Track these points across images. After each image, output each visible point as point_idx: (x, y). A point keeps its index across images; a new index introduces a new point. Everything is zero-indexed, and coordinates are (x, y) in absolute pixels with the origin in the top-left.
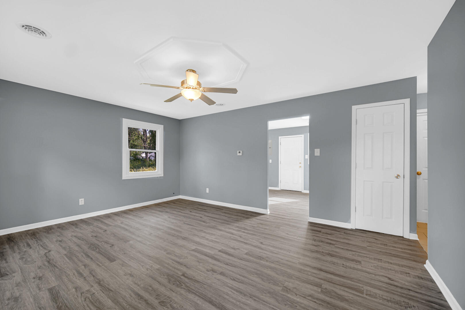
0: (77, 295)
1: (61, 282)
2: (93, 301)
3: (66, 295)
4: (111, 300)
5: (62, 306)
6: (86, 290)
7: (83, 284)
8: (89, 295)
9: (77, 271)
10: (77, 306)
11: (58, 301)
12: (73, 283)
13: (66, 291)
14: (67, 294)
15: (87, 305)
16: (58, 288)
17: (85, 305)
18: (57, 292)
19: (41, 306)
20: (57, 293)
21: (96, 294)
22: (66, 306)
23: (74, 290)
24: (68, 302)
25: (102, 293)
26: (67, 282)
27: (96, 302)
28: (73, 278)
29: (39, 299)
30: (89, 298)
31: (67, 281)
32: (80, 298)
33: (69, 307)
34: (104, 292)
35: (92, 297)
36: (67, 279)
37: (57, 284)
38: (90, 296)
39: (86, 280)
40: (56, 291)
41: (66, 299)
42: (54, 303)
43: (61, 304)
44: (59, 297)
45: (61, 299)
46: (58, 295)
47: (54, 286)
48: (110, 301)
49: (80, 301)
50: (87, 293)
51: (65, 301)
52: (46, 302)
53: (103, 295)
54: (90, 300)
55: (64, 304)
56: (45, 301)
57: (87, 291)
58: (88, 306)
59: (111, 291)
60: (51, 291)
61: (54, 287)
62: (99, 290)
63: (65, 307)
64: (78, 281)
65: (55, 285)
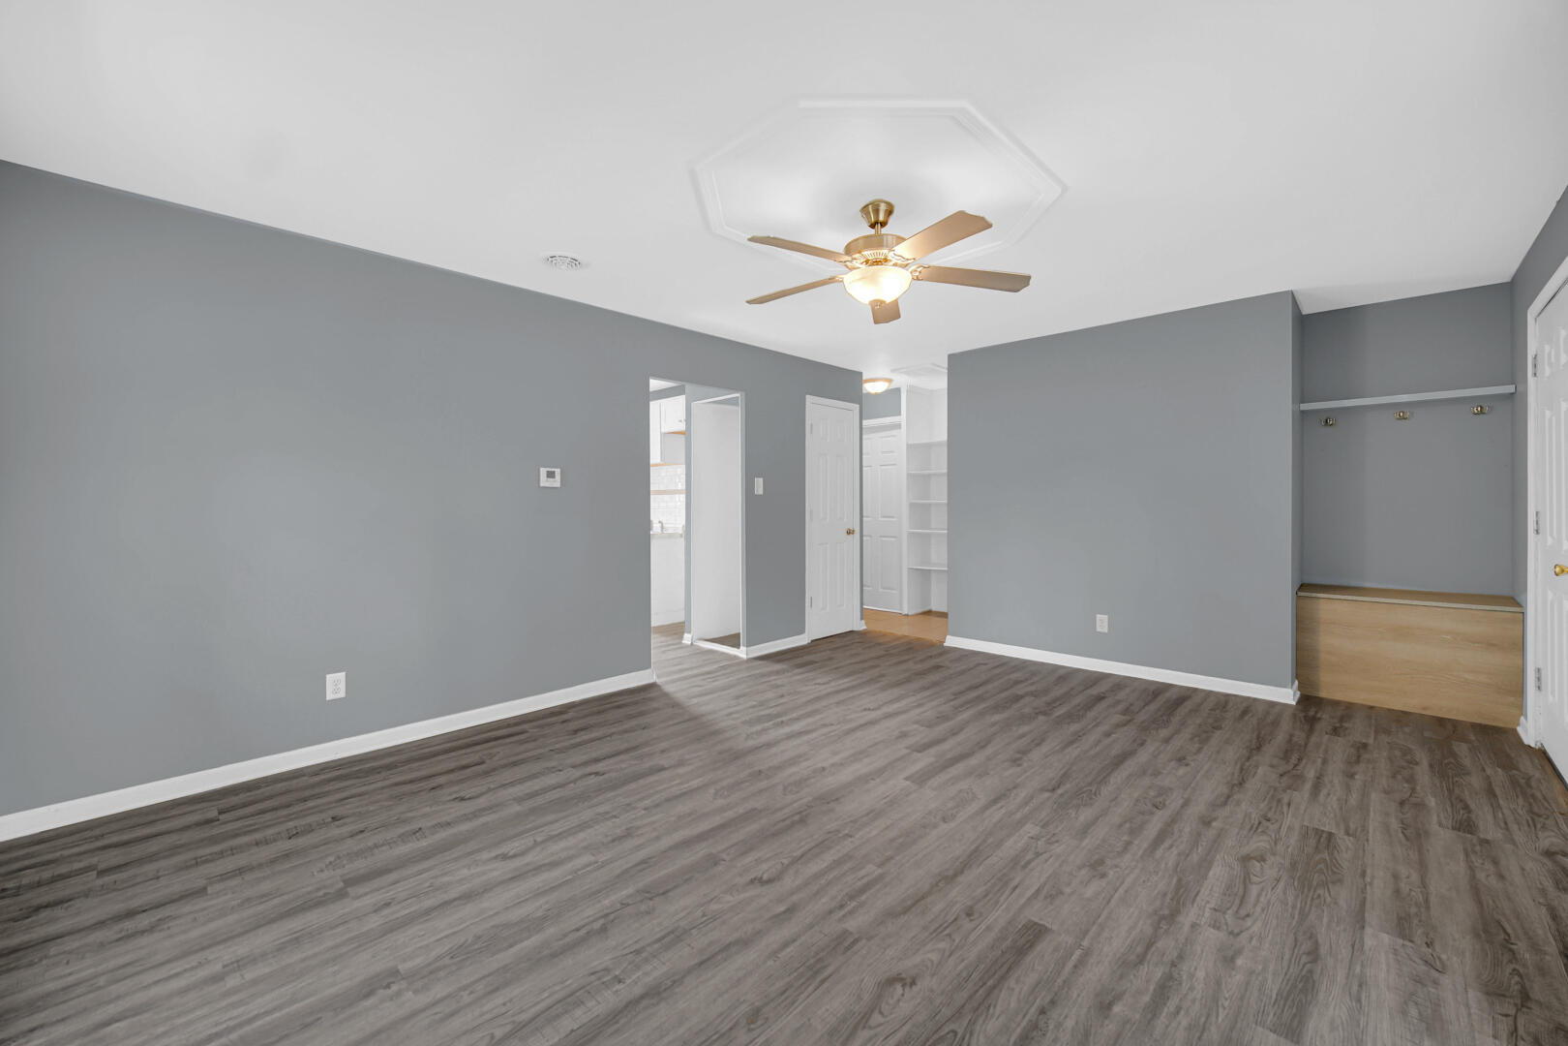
0: (1250, 942)
1: (1239, 1025)
2: (1237, 902)
3: (1271, 968)
4: (1209, 871)
5: (1304, 953)
6: (1216, 932)
7: (1202, 951)
8: (1227, 916)
9: (1155, 1015)
10: (1275, 922)
11: (1304, 973)
12: (1218, 983)
13: (1260, 978)
14: (1265, 969)
15: (1255, 905)
16: (1268, 1014)
17: (1258, 909)
18: (1282, 1002)
19: (1354, 1004)
20: (1286, 1000)
21: (1213, 906)
22: (1296, 946)
23: (1239, 962)
24: (1283, 948)
25: (1200, 894)
26: (1226, 1004)
27: (1236, 895)
28: (1194, 1001)
29: (1346, 1034)
30: (1237, 912)
31: (1224, 1008)
32: (1251, 931)
33: (1292, 936)
34: (1195, 893)
35: (1228, 909)
36: (1213, 1019)
37: (1260, 1029)
38: (1229, 912)
39: (1181, 957)
40: (1283, 1011)
41: (1282, 958)
42: (1315, 978)
43: (1304, 959)
44: (1290, 983)
45: (1291, 970)
46: (1288, 988)
47: (1272, 1034)
48: (1211, 873)
49: (1259, 924)
50: (1227, 924)
51: (1287, 957)
52: (1333, 1003)
53: (1204, 892)
54: (1238, 909)
55: (1296, 951)
56: (1334, 1009)
57: (1218, 929)
58: (1258, 901)
59: (1180, 880)
60: (1295, 1023)
61: (1275, 1032)
62: (1195, 905)
63: (1299, 944)
64: (1201, 974)
65: (1268, 1032)
